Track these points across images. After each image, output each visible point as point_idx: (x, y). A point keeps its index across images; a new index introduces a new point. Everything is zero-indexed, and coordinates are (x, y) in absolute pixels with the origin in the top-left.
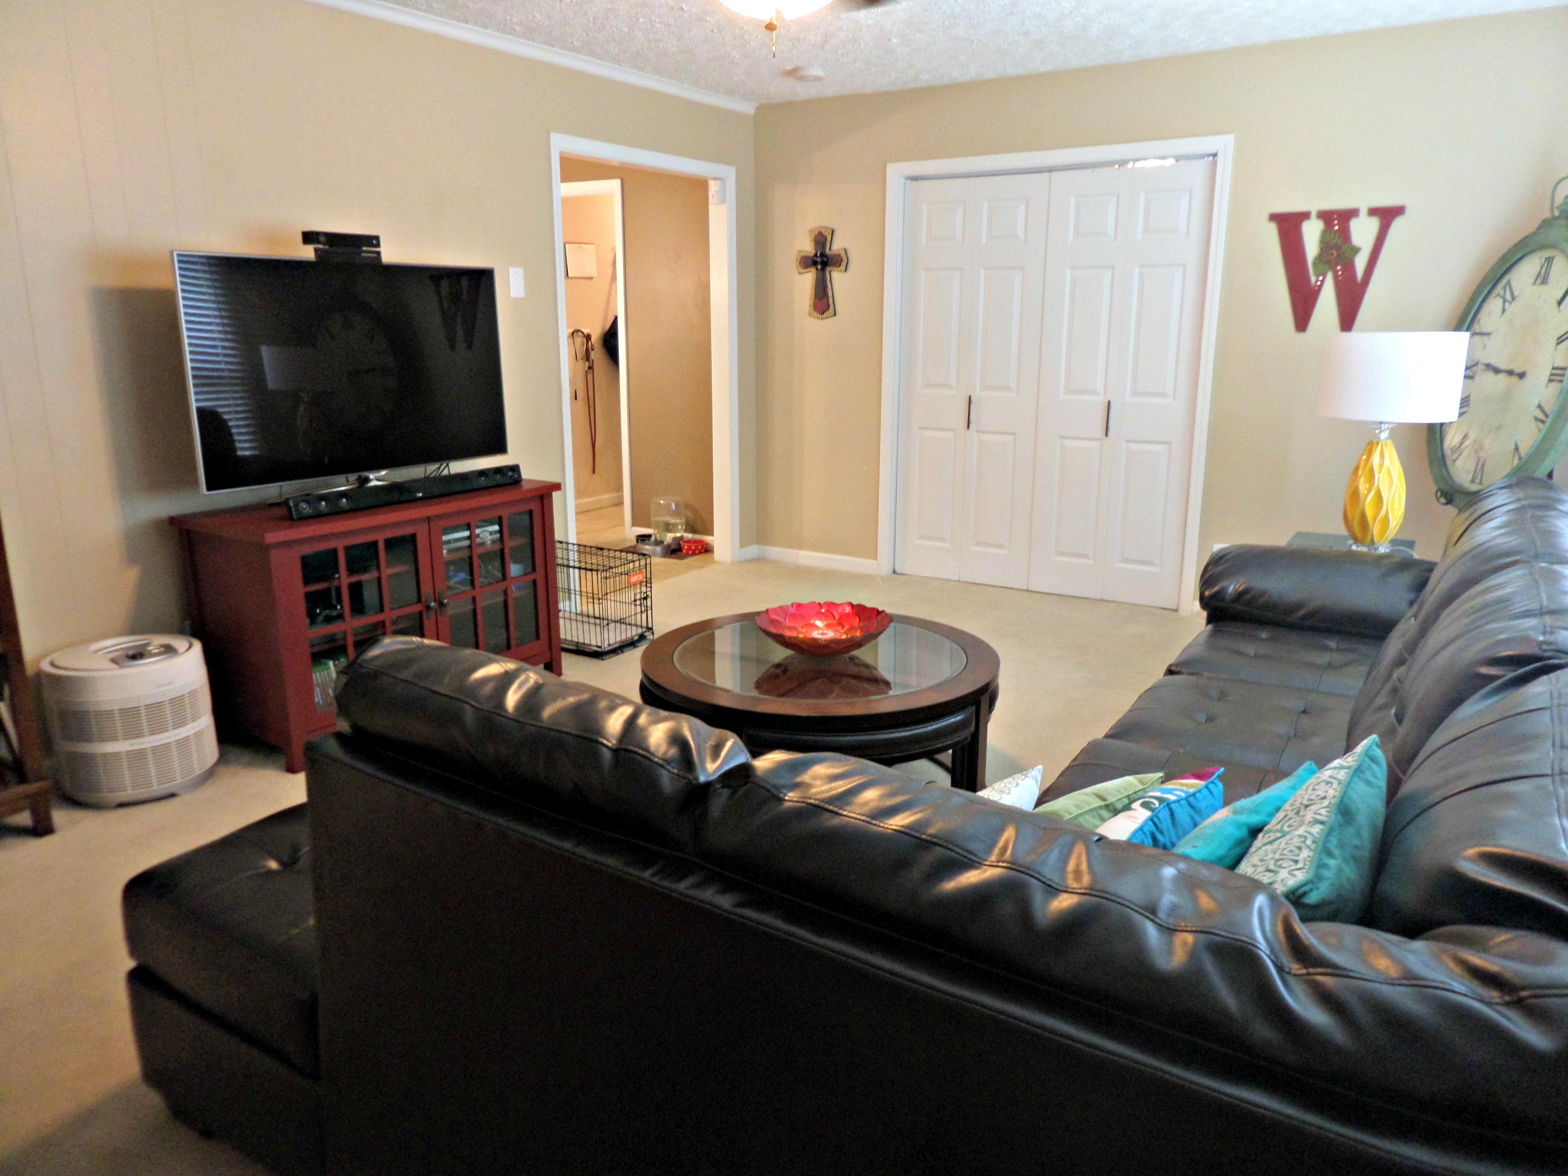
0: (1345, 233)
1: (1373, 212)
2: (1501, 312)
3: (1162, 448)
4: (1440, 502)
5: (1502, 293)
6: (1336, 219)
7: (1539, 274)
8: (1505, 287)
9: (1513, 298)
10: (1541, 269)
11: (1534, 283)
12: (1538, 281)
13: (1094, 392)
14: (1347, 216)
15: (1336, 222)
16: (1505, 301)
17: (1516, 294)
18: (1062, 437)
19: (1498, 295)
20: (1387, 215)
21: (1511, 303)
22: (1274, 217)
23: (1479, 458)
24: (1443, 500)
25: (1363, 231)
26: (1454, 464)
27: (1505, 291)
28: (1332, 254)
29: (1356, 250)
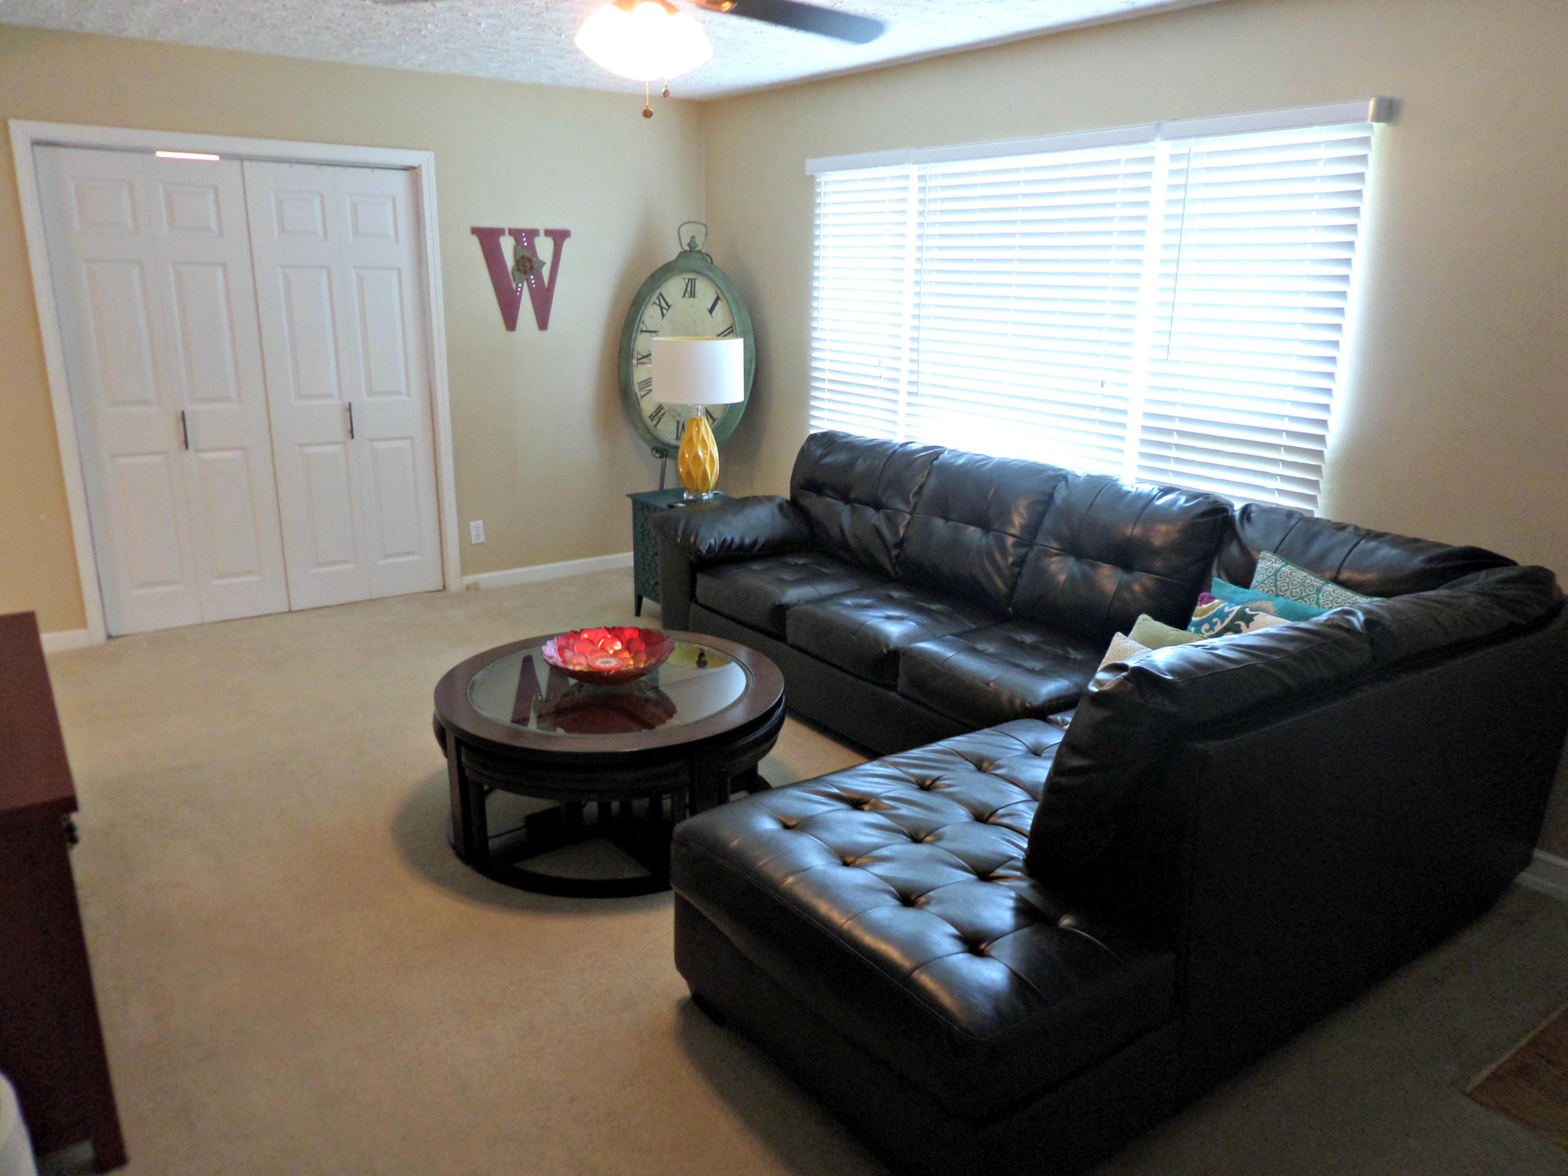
0: (532, 248)
1: (548, 233)
2: (661, 316)
3: (405, 444)
4: (655, 457)
5: (657, 302)
6: (524, 237)
7: (686, 290)
8: (658, 298)
9: (669, 306)
10: (687, 286)
11: (684, 296)
12: (687, 295)
13: (330, 396)
14: (532, 234)
15: (525, 239)
16: (662, 308)
17: (670, 304)
18: (300, 445)
19: (654, 303)
20: (559, 237)
21: (668, 310)
22: (475, 231)
23: (678, 422)
24: (658, 455)
25: (544, 248)
26: (657, 429)
27: (659, 300)
28: (526, 266)
29: (543, 264)
